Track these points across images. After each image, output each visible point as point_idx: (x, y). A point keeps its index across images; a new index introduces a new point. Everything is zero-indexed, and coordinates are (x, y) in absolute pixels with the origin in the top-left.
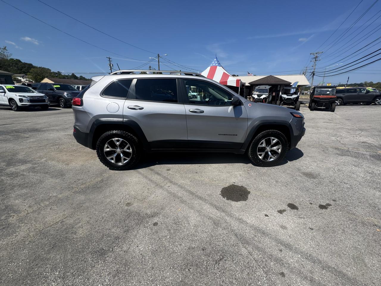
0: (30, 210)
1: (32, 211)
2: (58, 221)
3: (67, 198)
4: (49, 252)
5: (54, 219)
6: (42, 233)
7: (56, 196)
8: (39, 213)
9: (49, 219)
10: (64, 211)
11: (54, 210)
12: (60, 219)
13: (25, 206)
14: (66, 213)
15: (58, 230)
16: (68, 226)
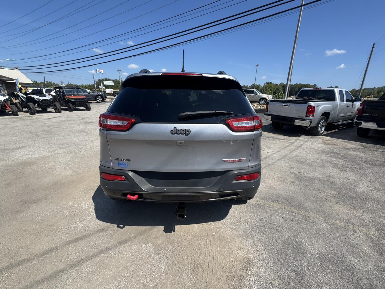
0: (356, 228)
1: (355, 226)
2: (340, 205)
3: (318, 212)
4: (355, 198)
5: (342, 208)
6: (354, 206)
7: (325, 221)
8: (349, 220)
9: (345, 211)
10: (331, 207)
11: (336, 213)
12: (338, 205)
13: (360, 237)
14: (331, 205)
15: (344, 201)
16: (336, 199)
